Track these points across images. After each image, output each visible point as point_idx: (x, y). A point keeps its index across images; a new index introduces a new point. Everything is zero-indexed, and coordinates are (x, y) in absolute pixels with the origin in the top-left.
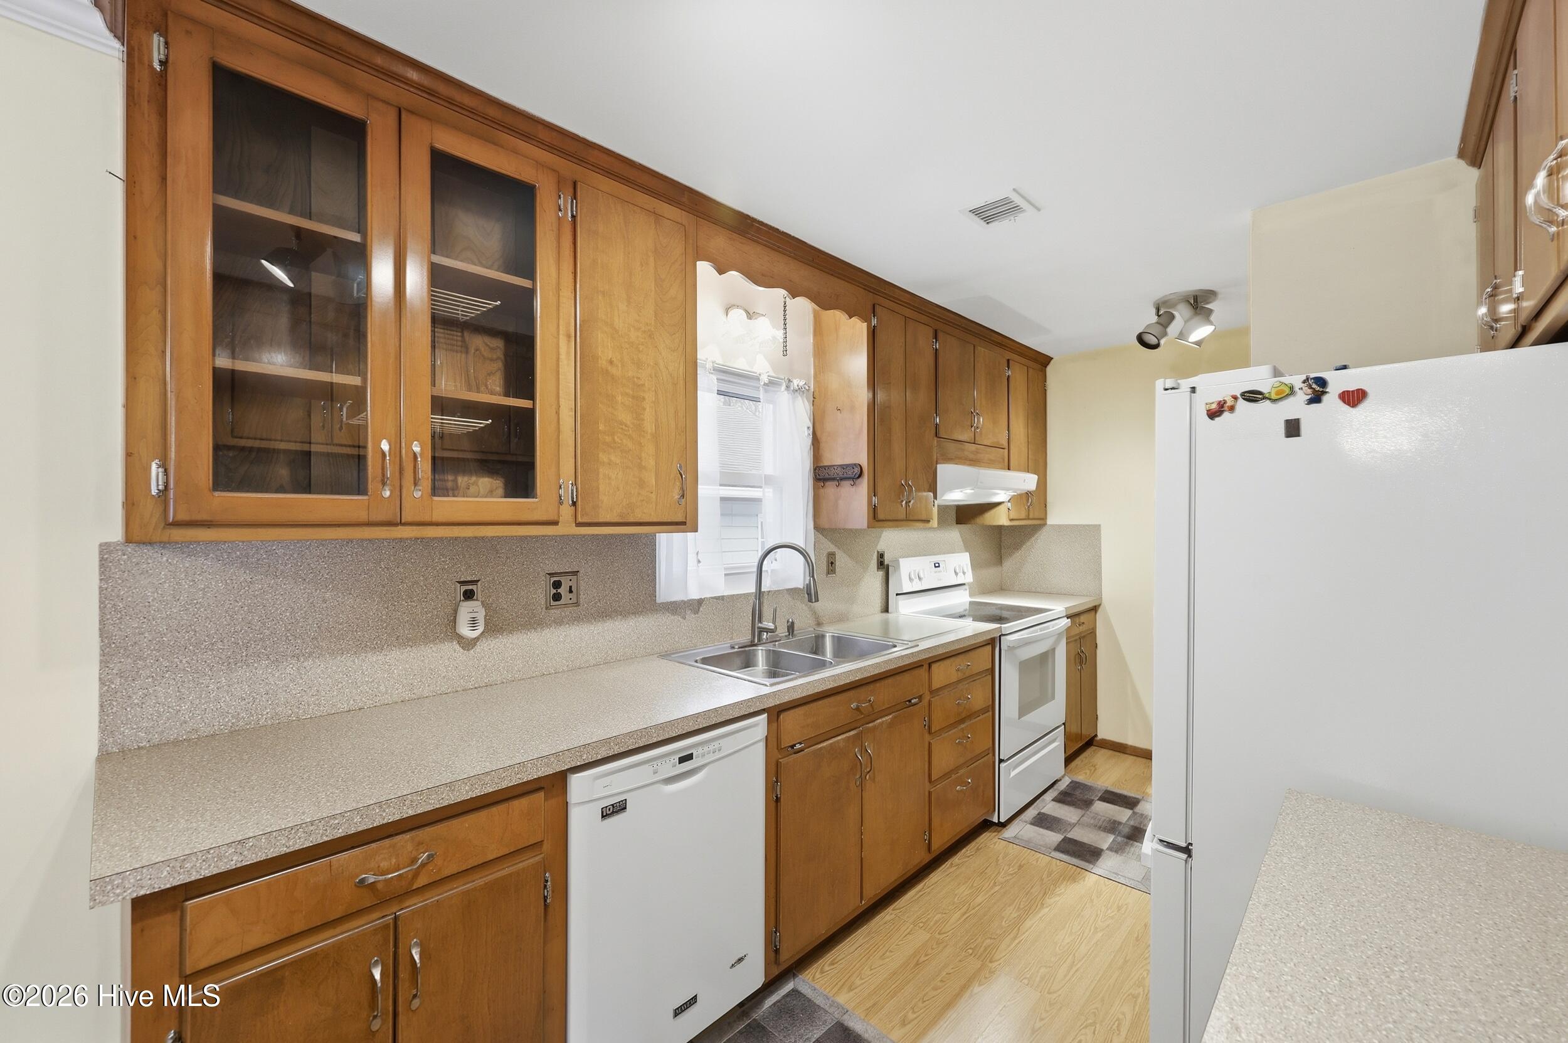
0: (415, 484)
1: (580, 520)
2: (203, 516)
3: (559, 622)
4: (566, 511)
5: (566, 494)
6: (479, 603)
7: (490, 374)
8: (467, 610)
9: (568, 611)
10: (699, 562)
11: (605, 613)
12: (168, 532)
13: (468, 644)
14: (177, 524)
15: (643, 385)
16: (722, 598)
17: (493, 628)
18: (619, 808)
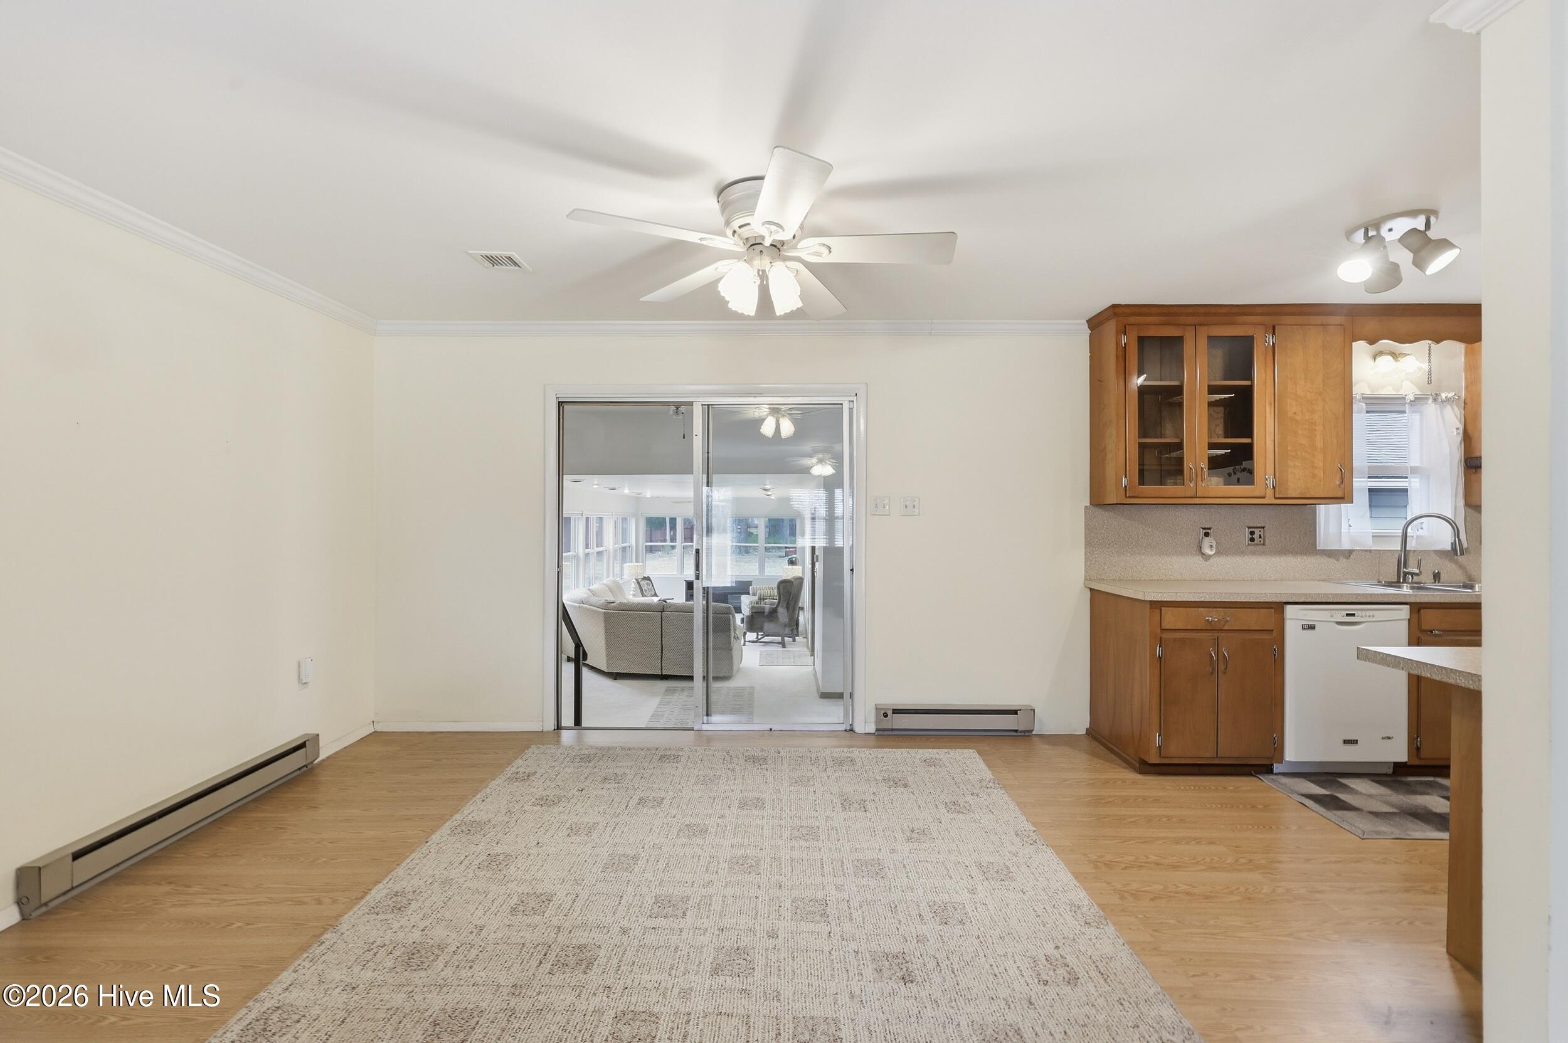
0: (1202, 481)
1: (1277, 496)
2: (1136, 495)
3: (1254, 553)
4: (1270, 493)
5: (1270, 483)
6: (1212, 538)
7: (1217, 426)
8: (1207, 541)
9: (1258, 548)
10: (1350, 526)
11: (1282, 551)
12: (1127, 499)
13: (1206, 557)
14: (1130, 497)
15: (1315, 422)
16: (1370, 551)
17: (1219, 553)
18: (1312, 627)
